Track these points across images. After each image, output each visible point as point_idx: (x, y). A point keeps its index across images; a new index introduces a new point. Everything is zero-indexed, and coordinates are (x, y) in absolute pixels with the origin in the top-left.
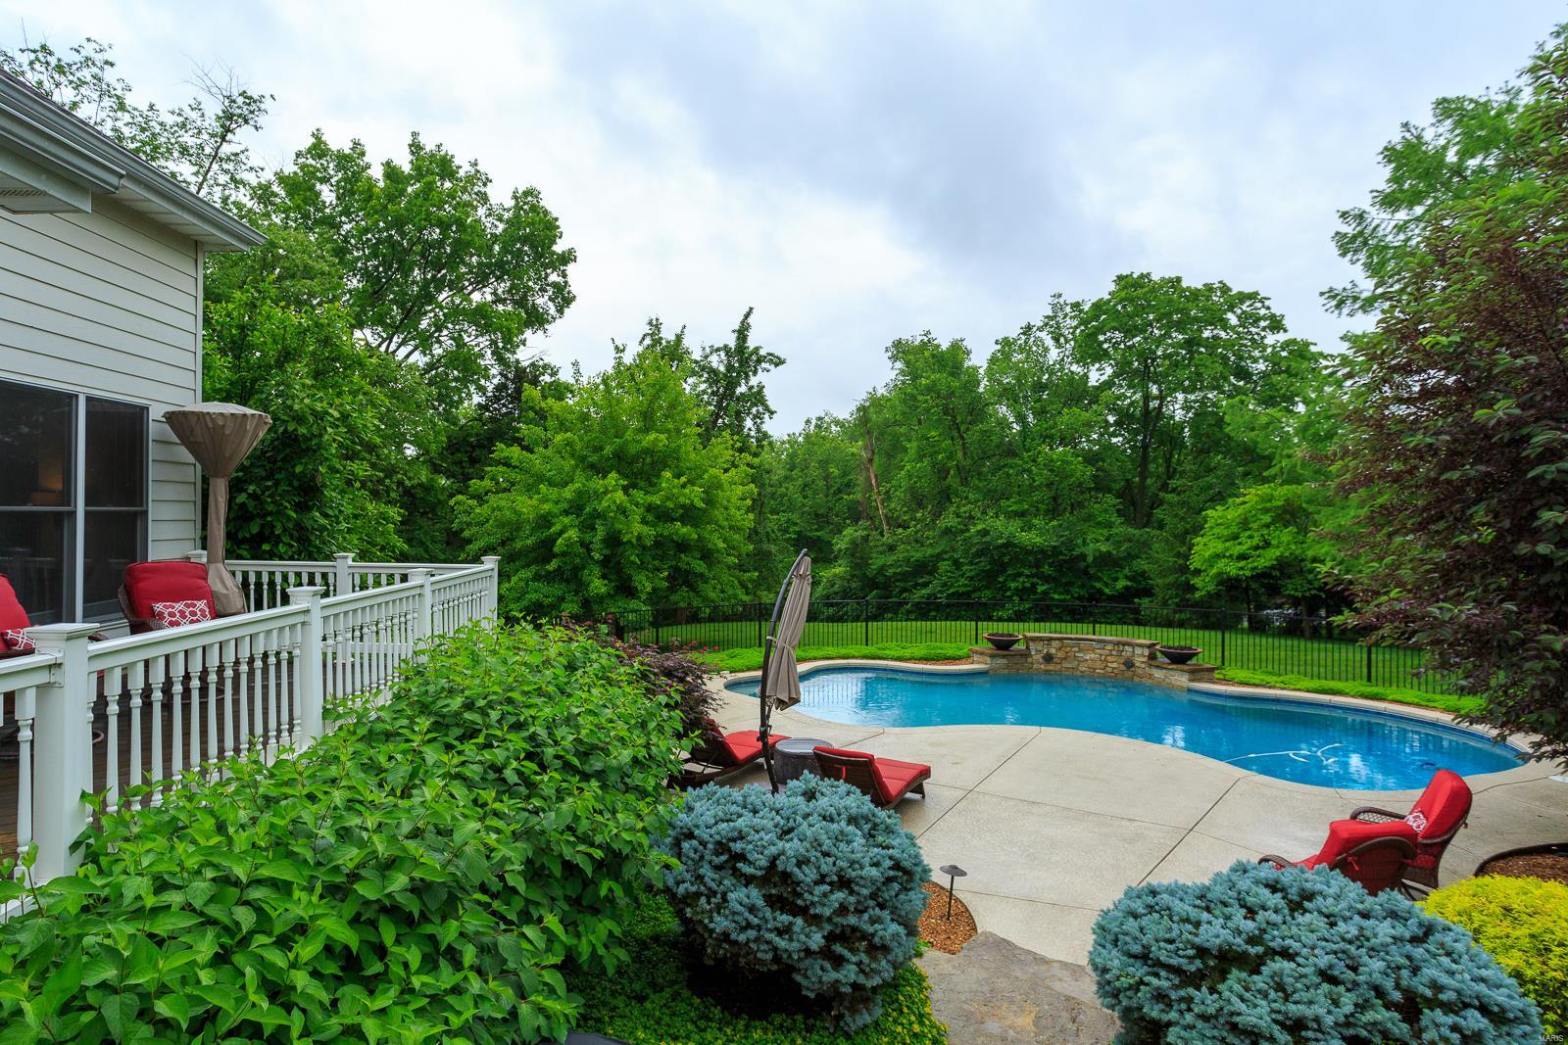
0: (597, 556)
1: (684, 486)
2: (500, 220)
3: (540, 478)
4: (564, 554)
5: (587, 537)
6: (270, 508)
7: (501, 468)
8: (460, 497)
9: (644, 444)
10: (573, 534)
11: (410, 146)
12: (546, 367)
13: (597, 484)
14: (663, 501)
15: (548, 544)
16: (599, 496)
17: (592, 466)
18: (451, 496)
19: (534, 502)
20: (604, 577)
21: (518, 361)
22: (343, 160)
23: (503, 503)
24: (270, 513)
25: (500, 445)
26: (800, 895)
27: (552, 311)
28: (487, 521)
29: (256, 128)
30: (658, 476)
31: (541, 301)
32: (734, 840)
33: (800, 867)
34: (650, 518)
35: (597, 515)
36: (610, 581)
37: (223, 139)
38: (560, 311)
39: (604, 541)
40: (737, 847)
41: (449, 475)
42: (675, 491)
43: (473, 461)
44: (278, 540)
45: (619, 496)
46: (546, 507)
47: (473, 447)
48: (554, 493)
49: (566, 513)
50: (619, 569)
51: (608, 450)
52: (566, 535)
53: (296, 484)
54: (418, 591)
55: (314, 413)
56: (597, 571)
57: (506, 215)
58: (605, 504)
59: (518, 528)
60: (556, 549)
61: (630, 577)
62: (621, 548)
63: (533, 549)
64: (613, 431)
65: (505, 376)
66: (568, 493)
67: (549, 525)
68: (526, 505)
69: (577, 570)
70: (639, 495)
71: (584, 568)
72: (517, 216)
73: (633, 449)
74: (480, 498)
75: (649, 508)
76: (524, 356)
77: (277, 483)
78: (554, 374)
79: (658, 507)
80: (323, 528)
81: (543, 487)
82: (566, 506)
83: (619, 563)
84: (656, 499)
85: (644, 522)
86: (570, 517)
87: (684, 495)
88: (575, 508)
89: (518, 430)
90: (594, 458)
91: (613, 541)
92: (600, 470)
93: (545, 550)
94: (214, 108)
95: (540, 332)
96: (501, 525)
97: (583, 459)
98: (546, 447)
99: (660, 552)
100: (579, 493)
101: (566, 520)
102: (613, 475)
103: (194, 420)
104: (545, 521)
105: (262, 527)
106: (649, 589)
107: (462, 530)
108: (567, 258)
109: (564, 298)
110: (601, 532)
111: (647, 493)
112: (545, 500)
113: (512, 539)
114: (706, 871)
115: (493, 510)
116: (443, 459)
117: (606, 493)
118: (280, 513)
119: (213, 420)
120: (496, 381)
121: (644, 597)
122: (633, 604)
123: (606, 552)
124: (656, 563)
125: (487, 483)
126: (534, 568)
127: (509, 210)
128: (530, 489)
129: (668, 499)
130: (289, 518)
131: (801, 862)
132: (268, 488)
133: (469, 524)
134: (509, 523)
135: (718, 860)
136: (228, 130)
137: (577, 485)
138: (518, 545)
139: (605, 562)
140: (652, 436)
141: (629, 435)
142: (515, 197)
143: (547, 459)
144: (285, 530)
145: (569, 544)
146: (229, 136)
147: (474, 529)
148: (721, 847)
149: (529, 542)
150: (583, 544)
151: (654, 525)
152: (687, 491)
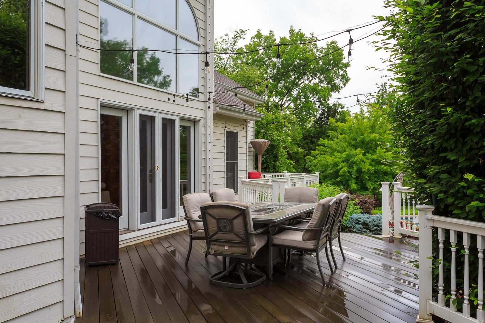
0: (354, 176)
1: (385, 152)
2: (322, 53)
3: (335, 150)
4: (343, 175)
5: (351, 170)
6: (269, 161)
7: (321, 147)
8: (308, 157)
9: (371, 138)
10: (345, 169)
11: (290, 31)
12: (339, 105)
13: (354, 152)
14: (378, 158)
15: (337, 172)
16: (354, 156)
17: (353, 146)
18: (305, 156)
19: (333, 158)
20: (356, 183)
21: (328, 104)
22: (266, 38)
23: (322, 159)
24: (268, 162)
25: (321, 139)
26: (369, 227)
27: (341, 85)
28: (317, 164)
29: (243, 39)
30: (376, 149)
31: (337, 81)
32: (359, 219)
33: (369, 223)
34: (373, 163)
35: (354, 163)
36: (358, 185)
37: (234, 45)
38: (345, 85)
39: (356, 171)
40: (359, 220)
41: (303, 147)
42: (382, 154)
43: (312, 143)
44: (270, 168)
45: (361, 156)
46: (336, 160)
47: (312, 138)
48: (339, 155)
49: (343, 162)
50: (362, 181)
51: (358, 140)
52: (342, 169)
53: (273, 155)
54: (303, 177)
55: (278, 140)
56: (354, 181)
57: (324, 51)
58: (356, 159)
59: (327, 167)
60: (340, 174)
61: (366, 183)
62: (362, 174)
63: (332, 174)
64: (360, 133)
65: (324, 110)
66: (344, 155)
67: (337, 166)
68: (329, 159)
69: (347, 181)
70: (369, 156)
71: (349, 180)
72: (328, 51)
73: (367, 139)
74: (315, 157)
75: (373, 160)
76: (331, 102)
77: (269, 156)
78: (343, 107)
79: (376, 160)
80: (278, 166)
81: (335, 153)
82: (343, 159)
83: (362, 179)
84: (375, 157)
85: (370, 165)
86: (345, 163)
87: (385, 155)
88: (347, 160)
89: (327, 133)
90: (354, 143)
91: (359, 171)
92: (356, 147)
93: (336, 174)
94: (232, 35)
95: (337, 92)
96: (322, 166)
97: (349, 143)
98: (337, 139)
99: (377, 175)
100: (348, 155)
101: (343, 164)
102: (359, 149)
103: (256, 143)
104: (336, 165)
105: (267, 165)
106: (372, 188)
107: (309, 168)
108: (347, 65)
109: (346, 79)
110: (355, 168)
111: (372, 154)
112: (336, 158)
113: (325, 171)
114: (354, 223)
115: (319, 161)
116: (301, 142)
117: (357, 155)
118: (270, 162)
119: (260, 143)
120: (320, 112)
121: (370, 190)
122: (367, 193)
123: (357, 175)
124: (376, 179)
125: (317, 152)
126: (333, 180)
127: (325, 49)
128: (331, 154)
129: (380, 157)
130: (272, 163)
131: (370, 222)
132: (268, 157)
133: (311, 166)
134: (325, 165)
135: (356, 222)
136: (236, 42)
137: (347, 152)
138: (327, 172)
139: (357, 178)
140: (374, 135)
141: (365, 135)
142: (327, 45)
143: (337, 144)
144: (271, 166)
145: (344, 172)
146: (236, 44)
147: (313, 167)
148: (357, 220)
149: (331, 171)
150: (349, 172)
151: (374, 166)
152: (386, 154)
